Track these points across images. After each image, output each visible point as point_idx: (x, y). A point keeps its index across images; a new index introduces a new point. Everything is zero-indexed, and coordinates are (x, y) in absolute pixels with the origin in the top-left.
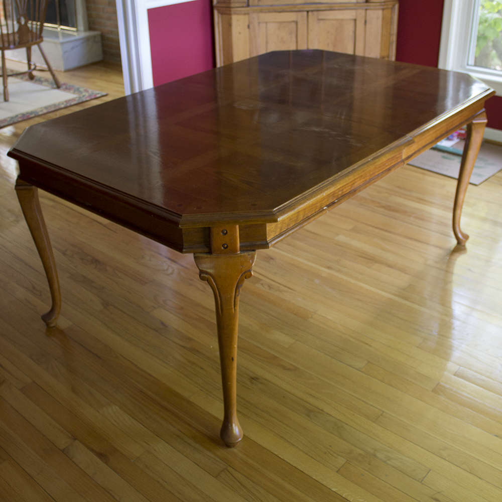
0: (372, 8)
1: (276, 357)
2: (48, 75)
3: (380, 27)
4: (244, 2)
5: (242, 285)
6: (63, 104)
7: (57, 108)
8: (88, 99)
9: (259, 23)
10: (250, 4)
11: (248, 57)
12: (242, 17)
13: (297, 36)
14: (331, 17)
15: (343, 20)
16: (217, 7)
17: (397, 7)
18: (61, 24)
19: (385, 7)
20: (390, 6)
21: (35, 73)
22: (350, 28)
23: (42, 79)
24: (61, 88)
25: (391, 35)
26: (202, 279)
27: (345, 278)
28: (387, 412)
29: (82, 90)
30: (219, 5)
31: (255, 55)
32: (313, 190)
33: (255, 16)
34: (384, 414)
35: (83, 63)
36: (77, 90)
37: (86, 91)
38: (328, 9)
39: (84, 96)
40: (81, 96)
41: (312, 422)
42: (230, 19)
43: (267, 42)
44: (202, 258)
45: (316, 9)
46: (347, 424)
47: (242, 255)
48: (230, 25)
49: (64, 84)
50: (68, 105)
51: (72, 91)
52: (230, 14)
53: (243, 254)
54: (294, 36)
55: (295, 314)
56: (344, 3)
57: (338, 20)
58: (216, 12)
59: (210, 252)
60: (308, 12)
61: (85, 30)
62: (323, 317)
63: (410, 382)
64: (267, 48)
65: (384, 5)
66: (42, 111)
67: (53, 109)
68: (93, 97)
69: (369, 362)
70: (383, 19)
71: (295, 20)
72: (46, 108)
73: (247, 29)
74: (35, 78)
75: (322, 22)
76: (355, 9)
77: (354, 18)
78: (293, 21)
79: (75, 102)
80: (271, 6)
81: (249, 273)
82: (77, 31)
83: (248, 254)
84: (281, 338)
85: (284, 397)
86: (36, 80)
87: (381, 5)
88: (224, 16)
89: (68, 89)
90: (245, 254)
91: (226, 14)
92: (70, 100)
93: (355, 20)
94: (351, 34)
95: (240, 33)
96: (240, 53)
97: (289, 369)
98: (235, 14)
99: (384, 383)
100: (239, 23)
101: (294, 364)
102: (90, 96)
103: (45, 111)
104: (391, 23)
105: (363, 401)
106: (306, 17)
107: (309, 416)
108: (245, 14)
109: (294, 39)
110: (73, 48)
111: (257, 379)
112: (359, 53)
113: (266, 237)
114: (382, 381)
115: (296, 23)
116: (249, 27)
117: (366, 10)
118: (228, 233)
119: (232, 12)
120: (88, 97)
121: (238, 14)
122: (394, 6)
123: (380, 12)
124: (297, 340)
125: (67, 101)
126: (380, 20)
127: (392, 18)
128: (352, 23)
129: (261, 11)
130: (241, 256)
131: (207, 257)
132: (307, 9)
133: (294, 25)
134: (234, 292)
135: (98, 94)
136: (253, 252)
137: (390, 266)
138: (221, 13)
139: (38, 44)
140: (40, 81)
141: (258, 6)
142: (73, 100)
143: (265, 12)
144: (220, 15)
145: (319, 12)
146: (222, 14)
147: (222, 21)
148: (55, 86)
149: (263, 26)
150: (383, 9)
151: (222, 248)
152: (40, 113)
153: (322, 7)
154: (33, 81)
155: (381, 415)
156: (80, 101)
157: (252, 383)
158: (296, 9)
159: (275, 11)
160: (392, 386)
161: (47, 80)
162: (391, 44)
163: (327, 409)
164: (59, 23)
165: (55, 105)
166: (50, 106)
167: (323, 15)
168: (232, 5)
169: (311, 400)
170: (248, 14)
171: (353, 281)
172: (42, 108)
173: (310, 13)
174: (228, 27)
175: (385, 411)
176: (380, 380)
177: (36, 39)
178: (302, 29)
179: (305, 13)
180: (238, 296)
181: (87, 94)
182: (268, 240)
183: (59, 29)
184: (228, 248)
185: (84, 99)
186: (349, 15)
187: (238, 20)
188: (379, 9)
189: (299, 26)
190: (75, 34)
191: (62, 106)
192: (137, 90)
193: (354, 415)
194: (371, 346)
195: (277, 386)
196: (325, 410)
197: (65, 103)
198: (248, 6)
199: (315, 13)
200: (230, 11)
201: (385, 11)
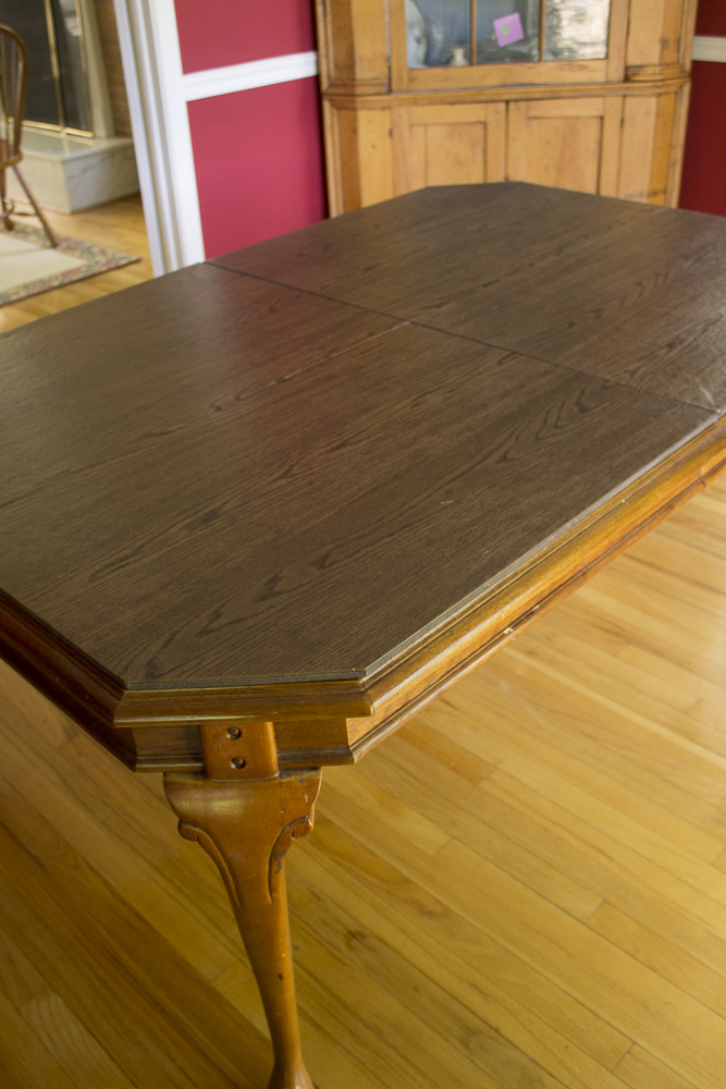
0: (636, 92)
1: (406, 880)
2: (34, 222)
3: (651, 133)
4: (382, 84)
5: (285, 852)
6: (57, 278)
7: (45, 287)
8: (103, 269)
9: (411, 126)
10: (394, 87)
11: (389, 195)
12: (376, 114)
13: (485, 152)
14: (553, 113)
15: (577, 118)
16: (328, 94)
17: (687, 89)
18: (67, 125)
19: (662, 91)
20: (673, 89)
21: (13, 218)
22: (589, 135)
23: (29, 230)
24: (60, 248)
25: (672, 147)
26: (185, 834)
27: (564, 680)
28: (642, 1043)
29: (95, 250)
30: (331, 91)
31: (403, 191)
32: (472, 606)
33: (403, 111)
34: (636, 1048)
35: (104, 198)
36: (87, 252)
37: (103, 252)
38: (548, 95)
39: (97, 263)
40: (92, 262)
41: (473, 1062)
42: (355, 119)
43: (427, 165)
44: (183, 787)
45: (524, 96)
46: (550, 1074)
47: (283, 781)
48: (355, 131)
49: (67, 239)
50: (67, 280)
51: (78, 253)
52: (354, 109)
53: (288, 779)
54: (479, 151)
55: (454, 769)
56: (582, 84)
57: (567, 118)
58: (327, 105)
59: (203, 773)
60: (507, 102)
61: (109, 137)
62: (511, 777)
63: (695, 959)
64: (426, 177)
65: (660, 87)
66: (16, 293)
67: (37, 290)
68: (113, 265)
69: (605, 901)
70: (658, 115)
71: (482, 118)
72: (26, 287)
73: (388, 139)
74: (17, 227)
75: (535, 123)
76: (603, 96)
77: (600, 113)
78: (479, 122)
79: (80, 276)
80: (436, 91)
81: (302, 826)
82: (94, 138)
83: (299, 778)
84: (418, 828)
85: (416, 989)
86: (18, 232)
87: (655, 87)
88: (343, 112)
89: (72, 247)
90: (293, 778)
91: (347, 108)
92: (70, 272)
93: (602, 118)
94: (593, 146)
95: (374, 147)
96: (376, 189)
97: (431, 914)
98: (364, 108)
99: (636, 959)
100: (371, 125)
101: (442, 899)
102: (108, 262)
103: (23, 294)
104: (674, 122)
105: (589, 1009)
106: (503, 114)
107: (466, 1045)
108: (383, 109)
109: (480, 157)
110: (85, 171)
111: (362, 936)
112: (608, 191)
113: (347, 739)
114: (632, 956)
115: (485, 125)
116: (391, 133)
117: (625, 96)
118: (243, 734)
119: (358, 105)
120: (105, 265)
121: (370, 109)
122: (681, 87)
123: (653, 101)
124: (454, 837)
125: (65, 274)
126: (652, 117)
127: (675, 113)
128: (595, 124)
129: (416, 102)
130: (280, 783)
131: (196, 786)
132: (507, 97)
133: (479, 130)
134: (267, 866)
135: (123, 258)
136: (313, 773)
137: (658, 653)
138: (338, 107)
139: (13, 165)
140: (24, 232)
141: (408, 91)
142: (77, 270)
143: (423, 105)
144: (335, 111)
145: (531, 103)
146: (338, 109)
147: (340, 122)
148: (48, 243)
149: (419, 131)
150: (659, 95)
151: (233, 766)
152: (14, 298)
153: (536, 92)
154: (13, 233)
155: (628, 1052)
156: (89, 273)
157: (351, 948)
158: (483, 98)
159: (443, 102)
160: (654, 970)
161: (36, 231)
162: (671, 165)
163: (509, 1028)
164: (62, 122)
165: (42, 282)
166: (33, 284)
167: (538, 109)
168: (358, 91)
169: (474, 1000)
170: (390, 108)
171: (579, 688)
172: (18, 287)
173: (512, 105)
174: (351, 133)
175: (637, 1040)
176: (627, 952)
177: (8, 157)
178: (496, 136)
179: (503, 105)
180: (277, 872)
181: (102, 259)
182: (350, 743)
183: (63, 135)
184: (247, 766)
185: (96, 269)
186: (588, 108)
187: (370, 122)
188: (652, 95)
189: (490, 132)
190: (91, 143)
191: (56, 283)
192: (174, 267)
193: (567, 1047)
194: (611, 859)
195: (404, 958)
196: (504, 1031)
197: (61, 278)
198: (390, 91)
199: (522, 104)
200: (354, 102)
201: (663, 98)
